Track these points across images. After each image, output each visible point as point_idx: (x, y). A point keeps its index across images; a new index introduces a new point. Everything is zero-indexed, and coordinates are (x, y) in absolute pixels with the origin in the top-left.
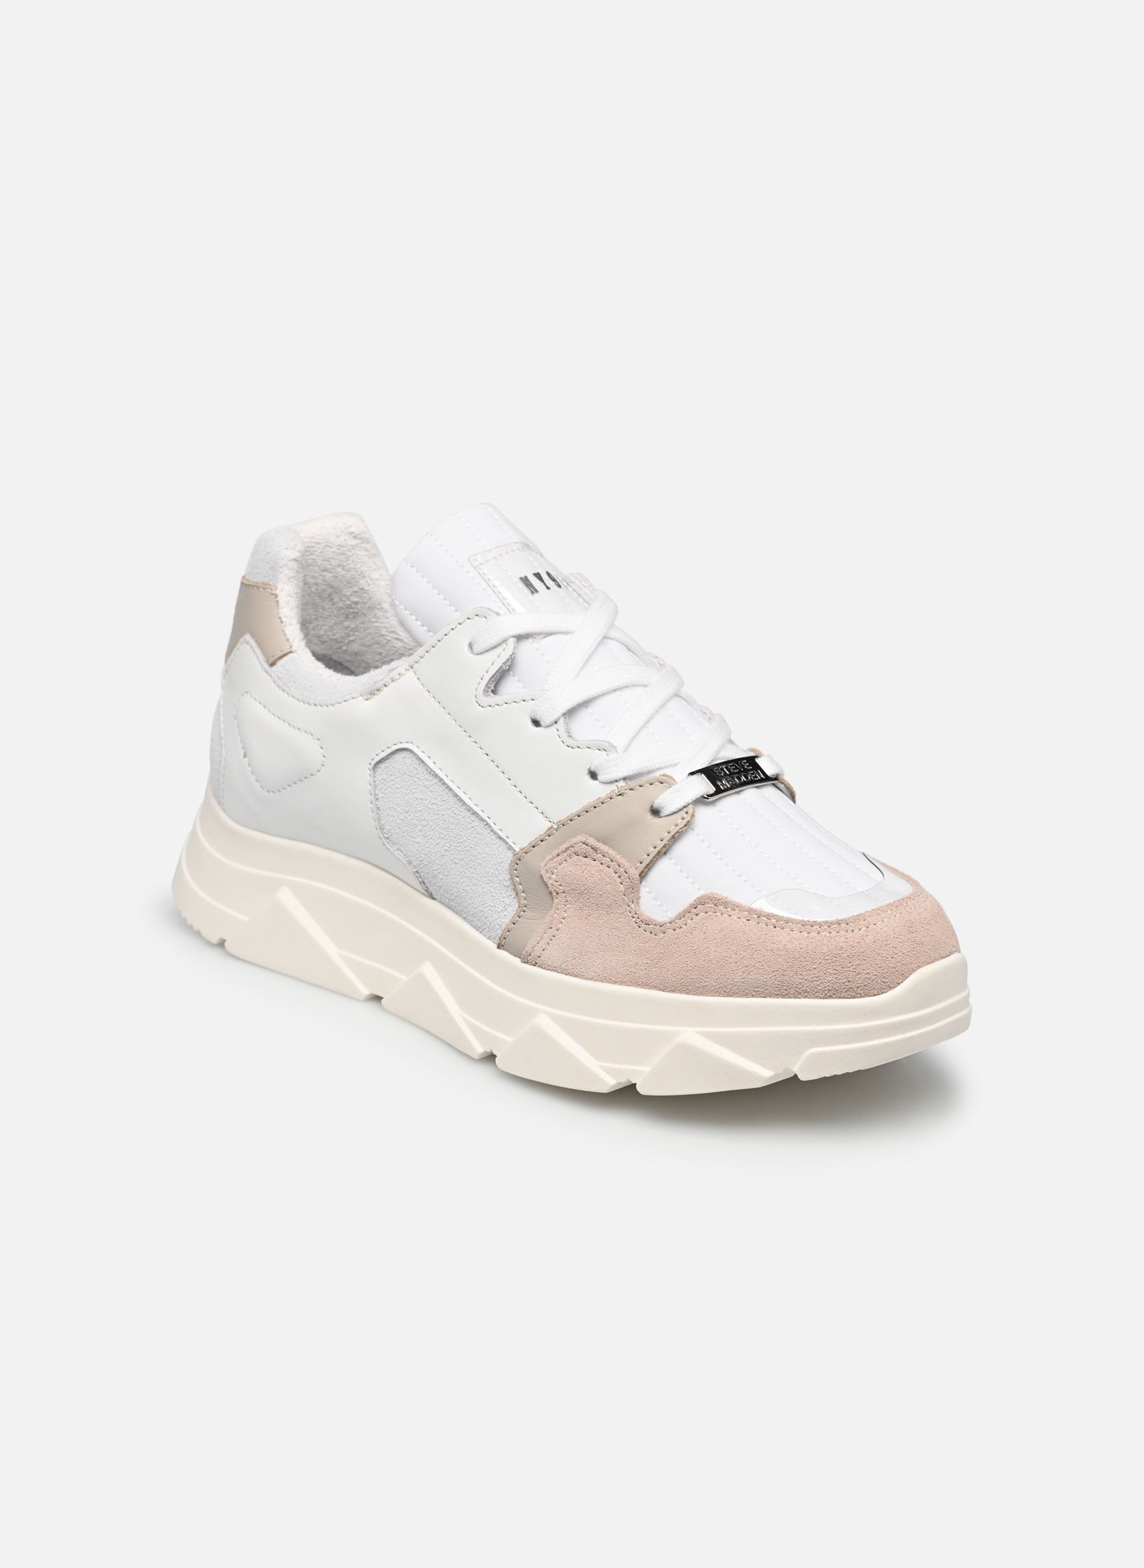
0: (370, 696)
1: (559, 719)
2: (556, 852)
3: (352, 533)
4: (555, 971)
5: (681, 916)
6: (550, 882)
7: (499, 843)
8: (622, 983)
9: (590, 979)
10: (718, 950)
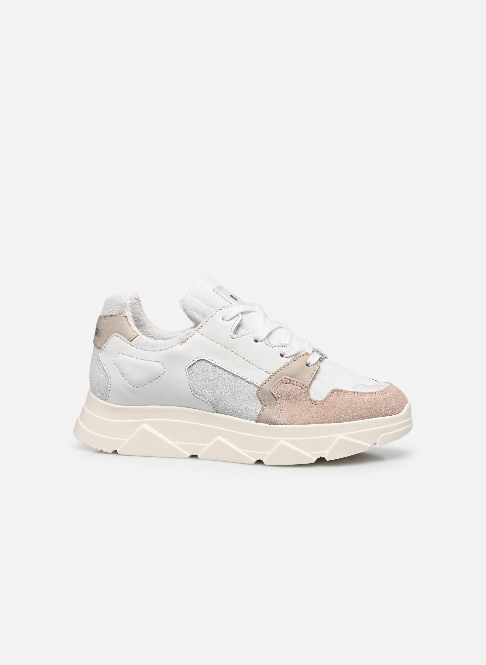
0: (181, 344)
1: (265, 338)
2: (275, 383)
3: (135, 298)
4: (284, 425)
5: (327, 397)
6: (275, 394)
7: (250, 385)
8: (313, 423)
9: (299, 425)
10: (344, 406)
